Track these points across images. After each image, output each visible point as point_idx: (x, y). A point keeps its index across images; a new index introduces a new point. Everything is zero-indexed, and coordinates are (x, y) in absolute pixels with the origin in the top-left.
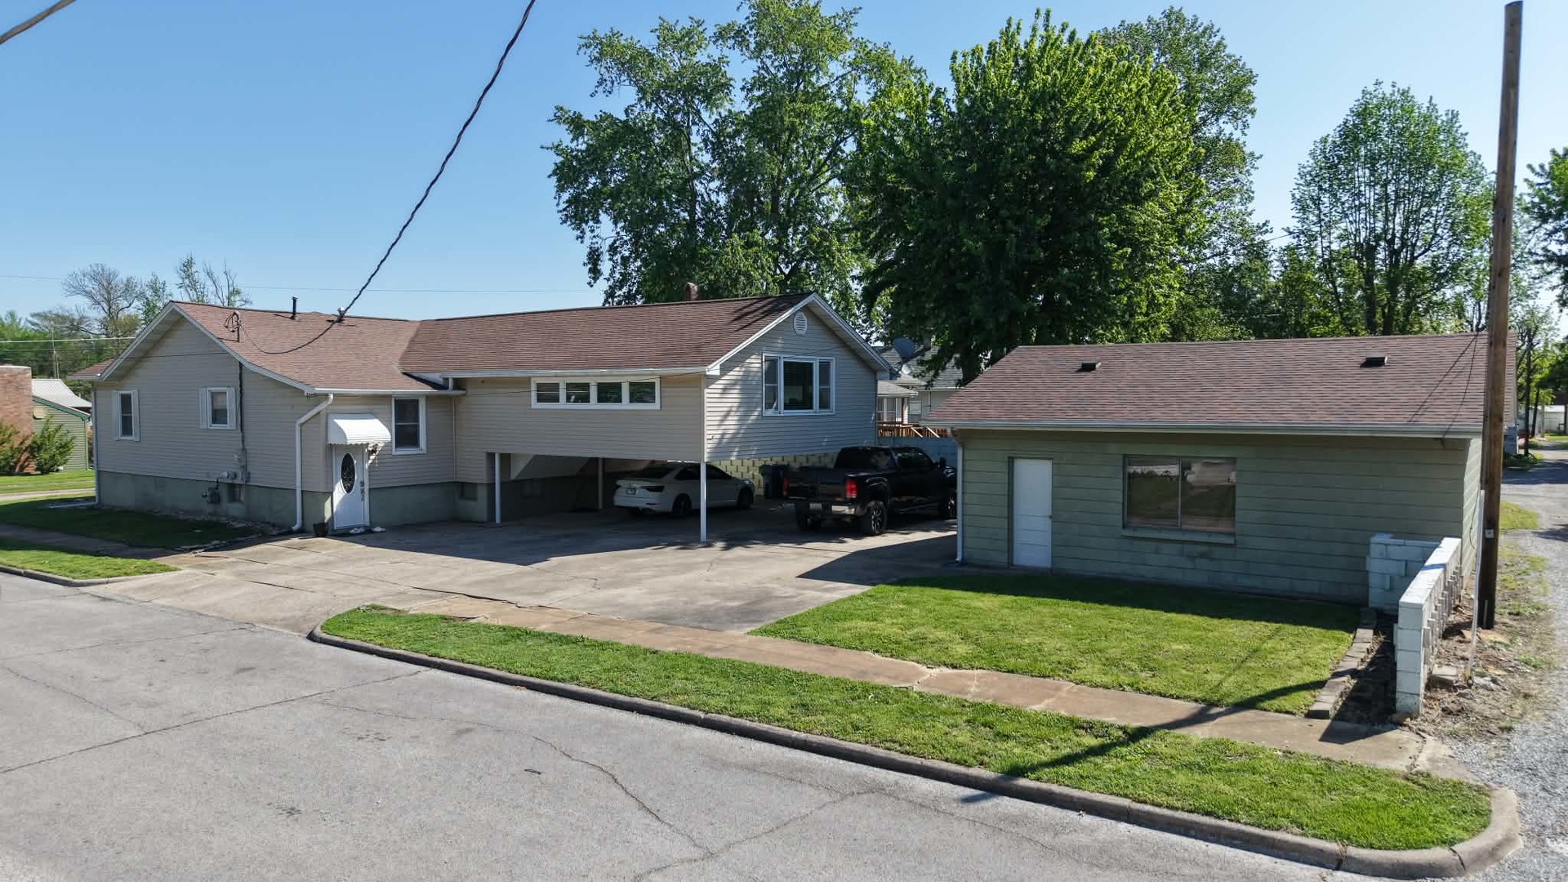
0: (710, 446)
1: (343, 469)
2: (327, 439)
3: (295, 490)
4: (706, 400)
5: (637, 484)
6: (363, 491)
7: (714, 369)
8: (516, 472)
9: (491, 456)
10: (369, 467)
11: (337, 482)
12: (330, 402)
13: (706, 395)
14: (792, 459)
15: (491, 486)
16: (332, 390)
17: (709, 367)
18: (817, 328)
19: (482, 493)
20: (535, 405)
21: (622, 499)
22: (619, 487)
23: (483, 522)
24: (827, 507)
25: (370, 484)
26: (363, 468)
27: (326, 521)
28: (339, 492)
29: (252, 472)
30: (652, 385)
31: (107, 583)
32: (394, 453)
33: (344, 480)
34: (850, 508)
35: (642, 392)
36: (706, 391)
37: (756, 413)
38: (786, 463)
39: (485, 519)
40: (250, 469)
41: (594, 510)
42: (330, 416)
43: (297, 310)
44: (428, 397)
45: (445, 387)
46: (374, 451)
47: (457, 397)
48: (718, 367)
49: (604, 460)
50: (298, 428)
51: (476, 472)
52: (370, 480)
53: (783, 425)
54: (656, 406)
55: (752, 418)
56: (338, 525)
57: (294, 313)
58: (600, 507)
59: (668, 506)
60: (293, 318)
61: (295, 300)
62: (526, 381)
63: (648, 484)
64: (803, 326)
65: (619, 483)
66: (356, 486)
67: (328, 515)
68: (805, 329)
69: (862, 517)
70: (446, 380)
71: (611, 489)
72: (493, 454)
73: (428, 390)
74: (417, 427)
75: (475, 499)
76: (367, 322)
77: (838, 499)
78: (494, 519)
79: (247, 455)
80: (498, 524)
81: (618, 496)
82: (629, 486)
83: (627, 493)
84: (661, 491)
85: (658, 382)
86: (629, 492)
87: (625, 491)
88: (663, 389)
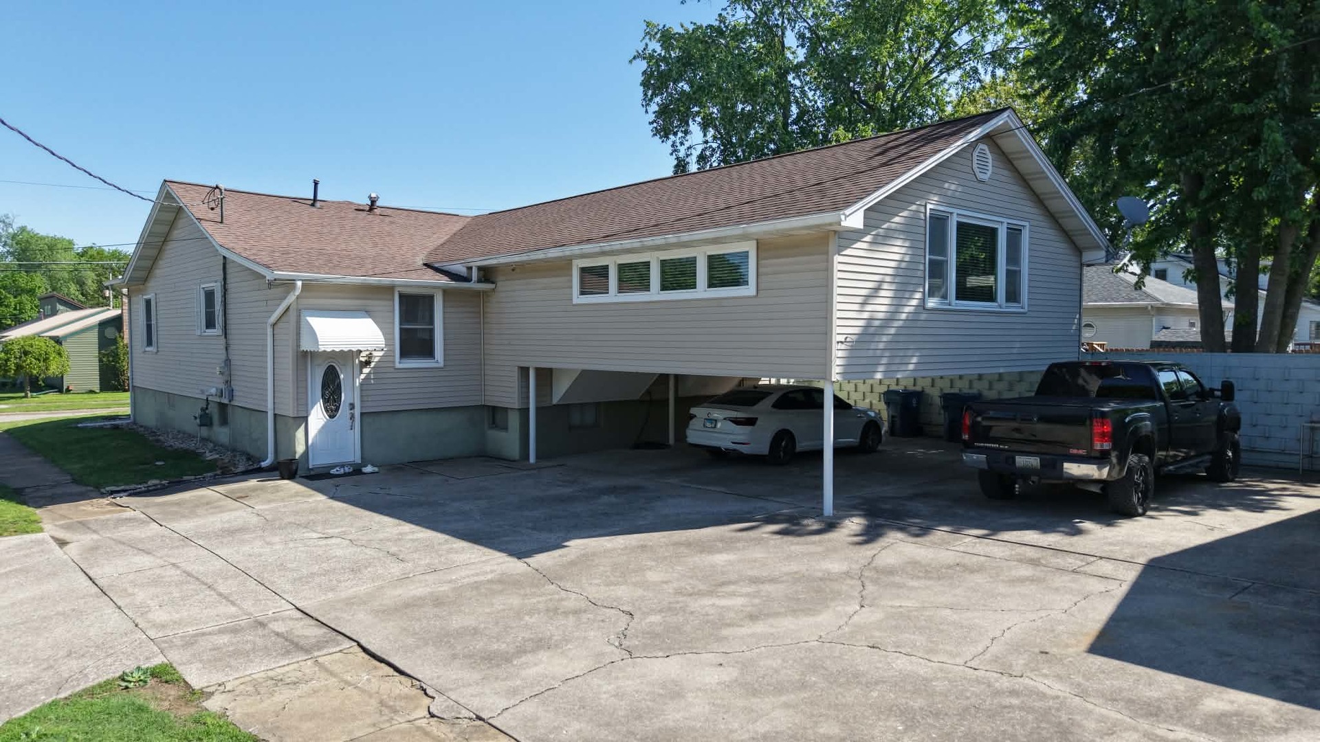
0: (840, 354)
1: (325, 386)
2: (298, 346)
3: (267, 413)
4: (837, 275)
5: (717, 414)
6: (352, 417)
7: (854, 218)
8: (559, 392)
9: (524, 371)
10: (361, 385)
11: (314, 404)
12: (298, 292)
13: (837, 267)
14: (928, 382)
15: (524, 412)
16: (300, 277)
17: (848, 212)
18: (1005, 173)
19: (514, 421)
20: (578, 299)
21: (697, 434)
22: (692, 417)
23: (514, 461)
24: (1052, 464)
25: (362, 408)
26: (352, 385)
27: (297, 457)
28: (317, 417)
29: (234, 388)
30: (743, 256)
32: (398, 365)
33: (326, 401)
34: (1100, 469)
36: (837, 258)
37: (914, 302)
38: (918, 388)
39: (517, 455)
40: (233, 384)
41: (661, 445)
42: (303, 313)
43: (319, 198)
44: (446, 292)
45: (467, 279)
46: (367, 363)
47: (485, 293)
48: (861, 214)
49: (677, 377)
50: (269, 331)
51: (505, 393)
52: (362, 402)
53: (942, 324)
54: (749, 290)
55: (907, 309)
56: (315, 462)
57: (315, 200)
58: (671, 441)
59: (763, 448)
60: (313, 205)
61: (316, 183)
62: (563, 266)
63: (734, 414)
64: (987, 167)
65: (693, 411)
66: (344, 409)
67: (300, 449)
68: (989, 173)
69: (1117, 481)
70: (470, 269)
71: (685, 419)
72: (528, 369)
73: (444, 281)
74: (432, 331)
75: (505, 428)
76: (406, 212)
77: (1074, 451)
78: (528, 458)
79: (232, 367)
80: (532, 464)
81: (691, 430)
82: (706, 416)
83: (704, 426)
84: (753, 425)
85: (754, 250)
86: (707, 424)
87: (702, 423)
88: (762, 262)
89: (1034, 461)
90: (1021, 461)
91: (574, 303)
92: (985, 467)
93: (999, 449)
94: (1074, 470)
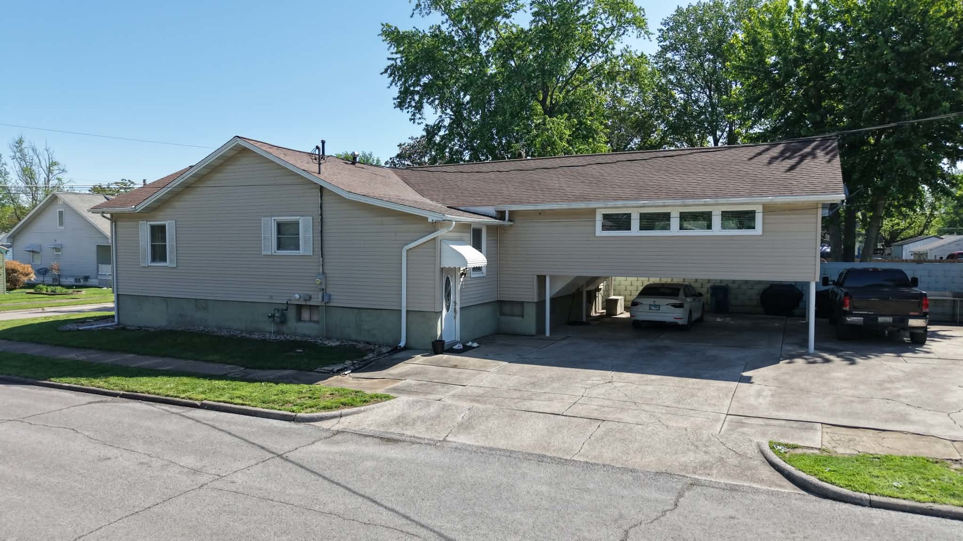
1: (446, 290)
2: (441, 263)
3: (400, 311)
6: (455, 310)
10: (460, 288)
11: (443, 303)
12: (451, 228)
15: (541, 304)
16: (454, 218)
19: (530, 310)
20: (600, 234)
23: (531, 336)
24: (901, 320)
25: (461, 303)
26: (456, 289)
27: (439, 339)
28: (444, 311)
29: (331, 293)
30: (753, 213)
31: (341, 416)
32: (472, 276)
33: (446, 300)
35: (744, 219)
39: (533, 332)
40: (329, 291)
42: (442, 242)
44: (490, 227)
46: (463, 275)
47: (502, 227)
50: (403, 254)
51: (525, 292)
52: (461, 300)
54: (756, 232)
56: (451, 341)
59: (686, 320)
62: (593, 212)
63: (677, 302)
66: (452, 305)
67: (440, 333)
70: (502, 212)
72: (544, 276)
75: (523, 316)
77: (913, 314)
78: (544, 333)
79: (328, 278)
80: (548, 337)
81: (637, 312)
82: (652, 303)
83: (650, 309)
84: (683, 307)
85: (761, 210)
86: (653, 308)
87: (648, 308)
88: (766, 217)
89: (889, 319)
90: (881, 319)
91: (597, 235)
92: (862, 321)
93: (868, 314)
94: (913, 322)
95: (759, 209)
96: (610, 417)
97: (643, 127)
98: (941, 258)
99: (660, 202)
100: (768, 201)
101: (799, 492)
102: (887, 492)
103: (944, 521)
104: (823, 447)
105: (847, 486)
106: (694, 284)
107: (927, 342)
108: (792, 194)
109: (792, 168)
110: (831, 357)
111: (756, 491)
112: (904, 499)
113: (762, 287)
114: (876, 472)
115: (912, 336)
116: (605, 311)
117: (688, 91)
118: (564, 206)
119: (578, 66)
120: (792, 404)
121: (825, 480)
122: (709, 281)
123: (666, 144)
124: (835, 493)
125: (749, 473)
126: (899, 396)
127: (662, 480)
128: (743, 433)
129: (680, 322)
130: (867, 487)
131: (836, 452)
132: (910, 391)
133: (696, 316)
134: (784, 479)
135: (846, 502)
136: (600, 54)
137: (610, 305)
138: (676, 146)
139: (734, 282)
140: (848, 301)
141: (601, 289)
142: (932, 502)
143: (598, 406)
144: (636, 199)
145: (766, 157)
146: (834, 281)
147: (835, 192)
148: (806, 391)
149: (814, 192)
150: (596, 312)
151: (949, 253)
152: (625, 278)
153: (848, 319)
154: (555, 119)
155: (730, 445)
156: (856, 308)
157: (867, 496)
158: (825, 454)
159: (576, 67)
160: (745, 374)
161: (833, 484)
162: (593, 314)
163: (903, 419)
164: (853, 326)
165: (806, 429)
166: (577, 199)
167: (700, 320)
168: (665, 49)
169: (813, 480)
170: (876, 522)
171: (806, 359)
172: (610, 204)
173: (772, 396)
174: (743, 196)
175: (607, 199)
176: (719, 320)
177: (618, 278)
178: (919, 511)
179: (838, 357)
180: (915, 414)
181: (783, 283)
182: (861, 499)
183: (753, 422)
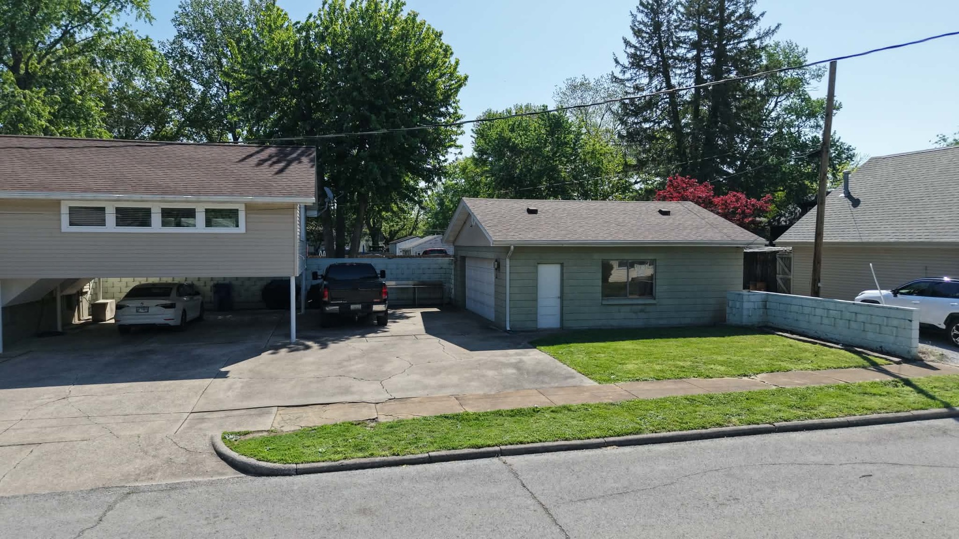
8: (10, 298)
13: (297, 222)
20: (68, 229)
30: (236, 211)
34: (385, 306)
54: (240, 230)
58: (60, 329)
63: (161, 302)
77: (376, 300)
81: (123, 315)
82: (139, 305)
83: (137, 312)
84: (174, 307)
85: (244, 209)
86: (140, 310)
87: (135, 310)
88: (248, 216)
89: (359, 306)
90: (353, 307)
91: (64, 231)
92: (338, 311)
93: (343, 303)
94: (376, 308)
95: (241, 208)
96: (50, 438)
97: (155, 115)
98: (419, 254)
99: (137, 197)
100: (250, 200)
101: (239, 476)
102: (311, 458)
103: (349, 473)
104: (273, 428)
105: (279, 461)
106: (196, 283)
107: (389, 324)
108: (270, 194)
109: (281, 171)
110: (310, 343)
111: (195, 485)
112: (323, 461)
113: (264, 283)
114: (308, 443)
115: (378, 319)
116: (91, 317)
117: (207, 84)
118: (16, 195)
119: (63, 35)
120: (258, 393)
121: (262, 459)
122: (212, 279)
123: (183, 136)
124: (268, 469)
125: (194, 468)
126: (351, 371)
127: (93, 497)
128: (200, 429)
129: (171, 323)
130: (297, 459)
131: (282, 431)
132: (359, 366)
133: (191, 315)
134: (228, 466)
135: (276, 475)
136: (92, 26)
137: (98, 310)
138: (195, 140)
139: (237, 279)
140: (326, 293)
141: (86, 292)
142: (344, 459)
143: (38, 428)
144: (110, 192)
145: (255, 160)
146: (322, 275)
147: (307, 195)
148: (274, 379)
149: (290, 195)
150: (79, 320)
151: (425, 250)
152: (119, 279)
153: (327, 309)
154: (27, 91)
155: (182, 444)
156: (333, 299)
157: (294, 466)
158: (273, 434)
159: (60, 35)
160: (223, 370)
161: (268, 461)
162: (76, 321)
163: (347, 391)
164: (332, 315)
165: (260, 415)
166: (34, 188)
167: (199, 319)
168: (181, 35)
169: (253, 461)
170: (296, 488)
171: (289, 348)
172: (78, 195)
173: (242, 387)
174: (224, 195)
175: (73, 190)
176: (220, 317)
177: (111, 280)
178: (333, 469)
179: (316, 342)
180: (357, 386)
181: (284, 279)
182: (289, 470)
183: (215, 416)
